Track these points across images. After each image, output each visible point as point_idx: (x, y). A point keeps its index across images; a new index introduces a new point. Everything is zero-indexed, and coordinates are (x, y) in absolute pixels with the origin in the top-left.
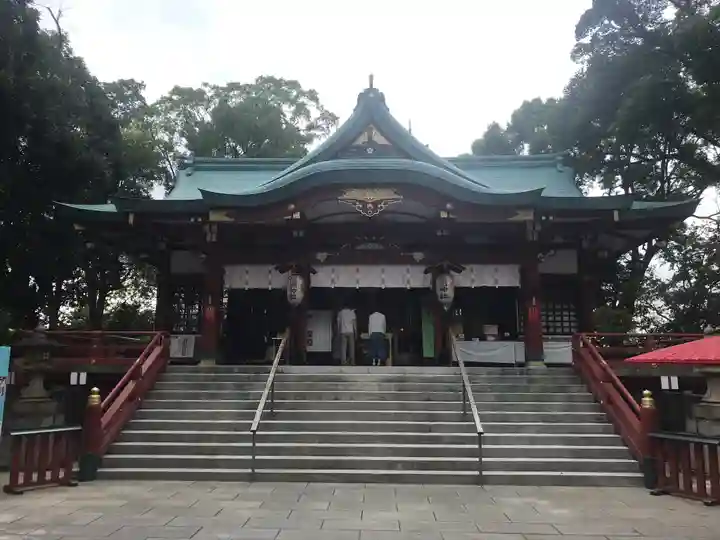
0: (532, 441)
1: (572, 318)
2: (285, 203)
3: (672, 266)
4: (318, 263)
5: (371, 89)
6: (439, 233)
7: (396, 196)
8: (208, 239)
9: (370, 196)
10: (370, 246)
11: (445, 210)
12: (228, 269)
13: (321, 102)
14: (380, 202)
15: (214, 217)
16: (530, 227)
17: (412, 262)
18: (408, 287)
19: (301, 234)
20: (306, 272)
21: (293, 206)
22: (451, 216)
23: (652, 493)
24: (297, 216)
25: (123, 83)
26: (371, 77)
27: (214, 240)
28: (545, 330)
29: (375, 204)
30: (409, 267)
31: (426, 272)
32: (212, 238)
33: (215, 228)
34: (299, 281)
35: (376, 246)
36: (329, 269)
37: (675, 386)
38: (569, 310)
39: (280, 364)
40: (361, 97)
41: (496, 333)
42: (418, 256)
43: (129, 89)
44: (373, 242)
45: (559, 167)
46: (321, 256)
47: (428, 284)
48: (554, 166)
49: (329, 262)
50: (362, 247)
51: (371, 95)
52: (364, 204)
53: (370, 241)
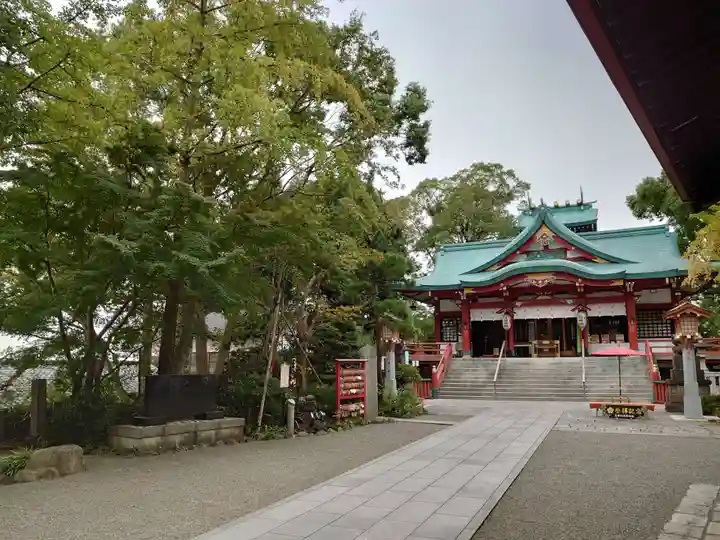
2: (498, 284)
4: (517, 307)
5: (543, 205)
6: (579, 290)
7: (553, 277)
8: (462, 298)
9: (540, 278)
10: (544, 297)
11: (577, 282)
12: (471, 311)
13: (517, 176)
14: (545, 280)
15: (466, 291)
17: (566, 304)
20: (510, 313)
21: (502, 285)
24: (505, 288)
26: (542, 200)
29: (543, 281)
30: (564, 307)
31: (574, 310)
34: (509, 318)
35: (547, 297)
36: (523, 309)
39: (503, 357)
42: (569, 301)
44: (546, 295)
45: (667, 234)
46: (518, 304)
47: (573, 316)
49: (522, 306)
50: (540, 298)
51: (543, 208)
52: (537, 281)
53: (544, 294)
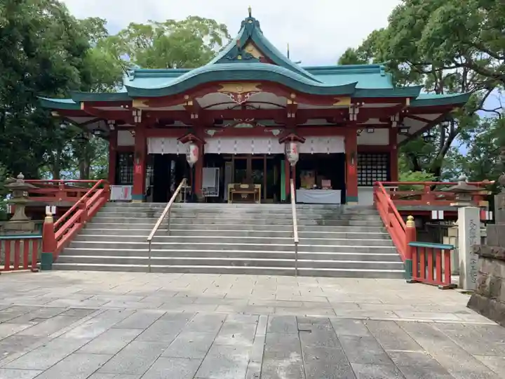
0: (336, 250)
1: (384, 175)
2: (181, 94)
3: (468, 145)
4: (209, 136)
5: (250, 18)
6: (289, 116)
7: (257, 89)
8: (136, 121)
9: (238, 89)
10: (244, 125)
11: (290, 98)
12: (149, 140)
13: (229, 33)
14: (246, 93)
15: (135, 105)
16: (351, 111)
17: (271, 135)
18: (269, 153)
19: (197, 116)
20: (201, 144)
21: (187, 97)
22: (295, 103)
23: (407, 282)
24: (191, 103)
25: (92, 20)
26: (250, 9)
27: (140, 121)
28: (360, 183)
29: (243, 95)
30: (270, 139)
31: (280, 143)
32: (138, 119)
33: (140, 113)
35: (249, 125)
36: (216, 140)
37: (441, 217)
38: (382, 169)
40: (244, 23)
41: (330, 185)
42: (276, 132)
43: (96, 25)
44: (247, 123)
45: (383, 72)
46: (211, 132)
47: (282, 151)
48: (379, 72)
49: (216, 135)
50: (238, 126)
51: (250, 22)
52: (236, 94)
53: (244, 122)
